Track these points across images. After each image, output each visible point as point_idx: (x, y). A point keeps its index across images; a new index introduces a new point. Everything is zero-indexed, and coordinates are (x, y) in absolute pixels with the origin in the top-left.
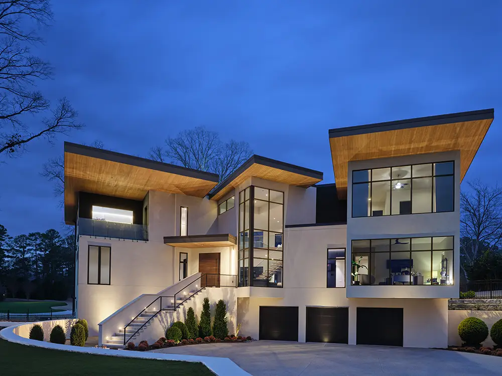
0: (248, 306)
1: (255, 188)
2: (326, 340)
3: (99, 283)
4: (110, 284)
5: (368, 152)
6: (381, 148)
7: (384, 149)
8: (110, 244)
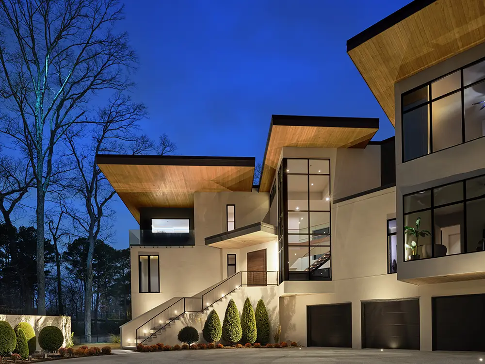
0: (295, 306)
1: (288, 160)
2: (394, 345)
3: (149, 292)
4: (159, 292)
5: (418, 56)
6: (434, 41)
7: (441, 41)
8: (158, 253)
